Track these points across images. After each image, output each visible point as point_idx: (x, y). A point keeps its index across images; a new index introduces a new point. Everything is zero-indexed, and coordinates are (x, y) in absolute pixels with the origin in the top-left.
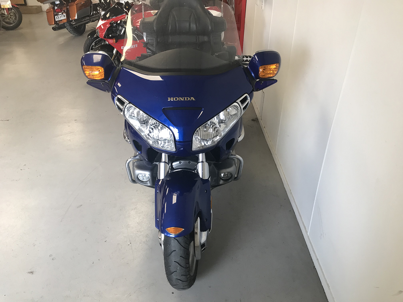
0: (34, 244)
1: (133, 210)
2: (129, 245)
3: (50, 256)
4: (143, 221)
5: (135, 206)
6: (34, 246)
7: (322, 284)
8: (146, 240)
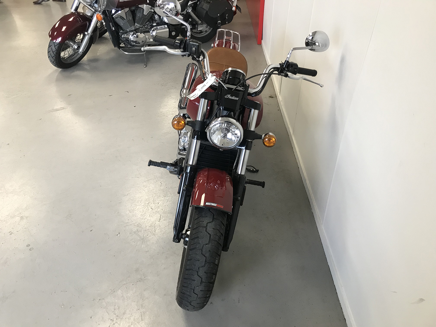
0: (11, 232)
1: (126, 196)
2: (117, 235)
3: (28, 246)
4: (135, 208)
5: (128, 192)
6: (11, 234)
7: (334, 284)
8: (137, 230)
